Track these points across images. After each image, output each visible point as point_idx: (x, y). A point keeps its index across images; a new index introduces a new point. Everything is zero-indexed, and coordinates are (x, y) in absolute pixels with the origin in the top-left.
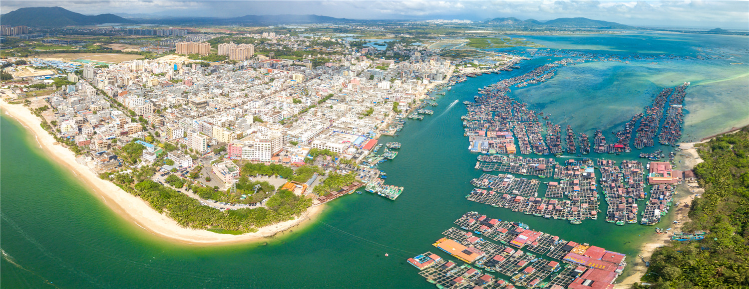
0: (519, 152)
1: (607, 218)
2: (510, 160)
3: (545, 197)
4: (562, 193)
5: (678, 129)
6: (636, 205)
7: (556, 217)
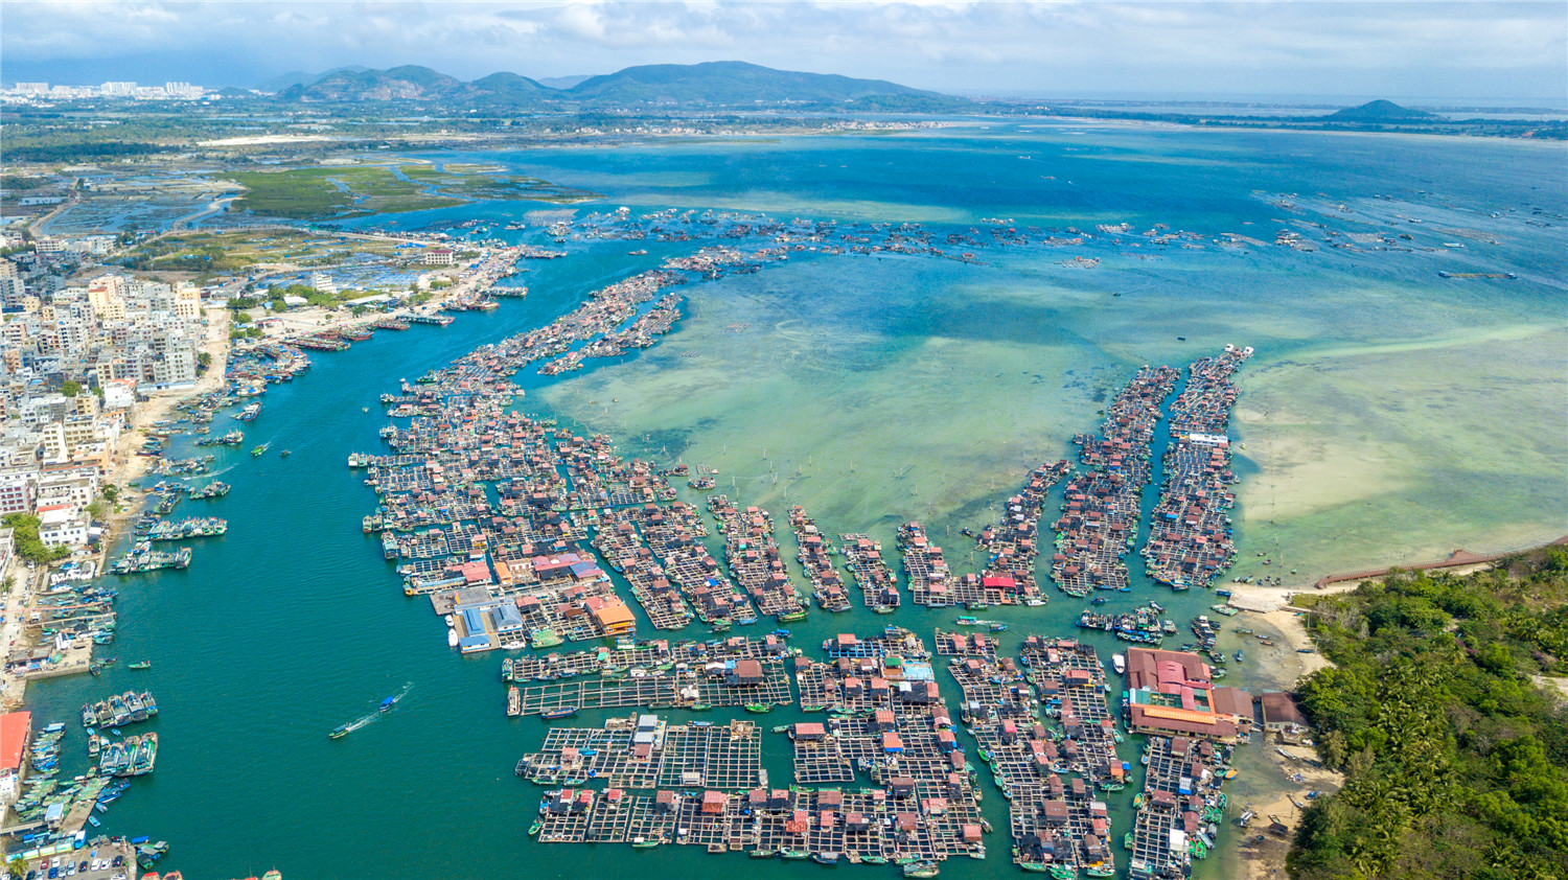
0: (645, 628)
1: (1015, 851)
2: (622, 660)
3: (794, 782)
4: (848, 763)
5: (1219, 531)
6: (1102, 806)
7: (855, 857)
